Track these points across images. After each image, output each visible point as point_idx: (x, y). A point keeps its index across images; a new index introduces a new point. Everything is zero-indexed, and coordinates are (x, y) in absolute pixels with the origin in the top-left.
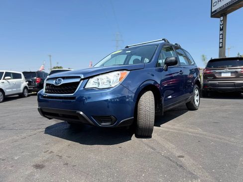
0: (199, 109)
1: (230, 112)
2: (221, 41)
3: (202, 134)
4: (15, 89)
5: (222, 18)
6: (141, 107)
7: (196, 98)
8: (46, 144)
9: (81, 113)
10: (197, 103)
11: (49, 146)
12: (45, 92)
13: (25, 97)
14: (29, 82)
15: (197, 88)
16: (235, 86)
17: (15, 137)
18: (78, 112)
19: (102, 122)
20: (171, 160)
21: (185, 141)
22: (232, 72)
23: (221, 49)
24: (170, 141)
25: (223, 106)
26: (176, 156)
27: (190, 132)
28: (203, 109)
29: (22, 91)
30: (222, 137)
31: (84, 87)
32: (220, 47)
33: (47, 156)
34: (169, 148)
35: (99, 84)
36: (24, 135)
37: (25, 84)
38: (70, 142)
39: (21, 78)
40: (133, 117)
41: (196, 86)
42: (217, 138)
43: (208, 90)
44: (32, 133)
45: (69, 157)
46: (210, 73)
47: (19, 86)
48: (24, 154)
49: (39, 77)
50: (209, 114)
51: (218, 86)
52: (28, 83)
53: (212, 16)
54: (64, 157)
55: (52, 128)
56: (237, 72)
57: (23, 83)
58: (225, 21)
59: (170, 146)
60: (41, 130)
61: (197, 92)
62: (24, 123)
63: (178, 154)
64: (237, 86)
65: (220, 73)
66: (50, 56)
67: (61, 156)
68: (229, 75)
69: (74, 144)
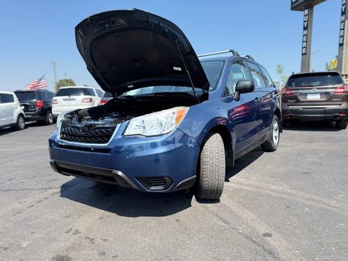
0: (279, 150)
1: (322, 154)
2: (305, 44)
3: (289, 194)
4: (5, 119)
5: (306, 12)
6: (205, 160)
7: (275, 134)
8: (66, 217)
9: (120, 173)
10: (275, 141)
11: (71, 220)
12: (61, 138)
13: (20, 129)
14: (26, 106)
15: (276, 119)
16: (326, 113)
17: (17, 205)
18: (115, 171)
19: (151, 186)
20: (254, 242)
21: (268, 207)
22: (321, 94)
23: (304, 56)
24: (247, 208)
25: (311, 142)
26: (261, 233)
27: (272, 191)
28: (284, 149)
29: (15, 122)
30: (319, 198)
31: (123, 134)
32: (303, 54)
33: (72, 239)
34: (247, 220)
35: (144, 128)
36: (29, 200)
37: (20, 109)
38: (102, 211)
39: (13, 101)
40: (195, 176)
41: (275, 117)
42: (313, 200)
43: (289, 118)
44: (41, 195)
45: (105, 240)
46: (291, 94)
47: (10, 113)
48: (35, 236)
49: (40, 98)
50: (294, 157)
51: (302, 114)
52: (23, 108)
53: (293, 9)
54: (98, 241)
55: (71, 186)
56: (328, 93)
57: (16, 108)
58: (310, 15)
59: (248, 216)
60: (54, 191)
61: (276, 125)
62: (26, 178)
63: (263, 231)
64: (328, 113)
65: (306, 94)
66: (54, 64)
67: (93, 239)
68: (317, 97)
69: (109, 216)
